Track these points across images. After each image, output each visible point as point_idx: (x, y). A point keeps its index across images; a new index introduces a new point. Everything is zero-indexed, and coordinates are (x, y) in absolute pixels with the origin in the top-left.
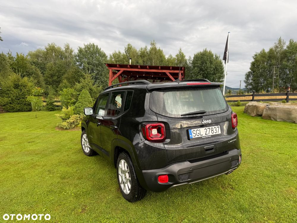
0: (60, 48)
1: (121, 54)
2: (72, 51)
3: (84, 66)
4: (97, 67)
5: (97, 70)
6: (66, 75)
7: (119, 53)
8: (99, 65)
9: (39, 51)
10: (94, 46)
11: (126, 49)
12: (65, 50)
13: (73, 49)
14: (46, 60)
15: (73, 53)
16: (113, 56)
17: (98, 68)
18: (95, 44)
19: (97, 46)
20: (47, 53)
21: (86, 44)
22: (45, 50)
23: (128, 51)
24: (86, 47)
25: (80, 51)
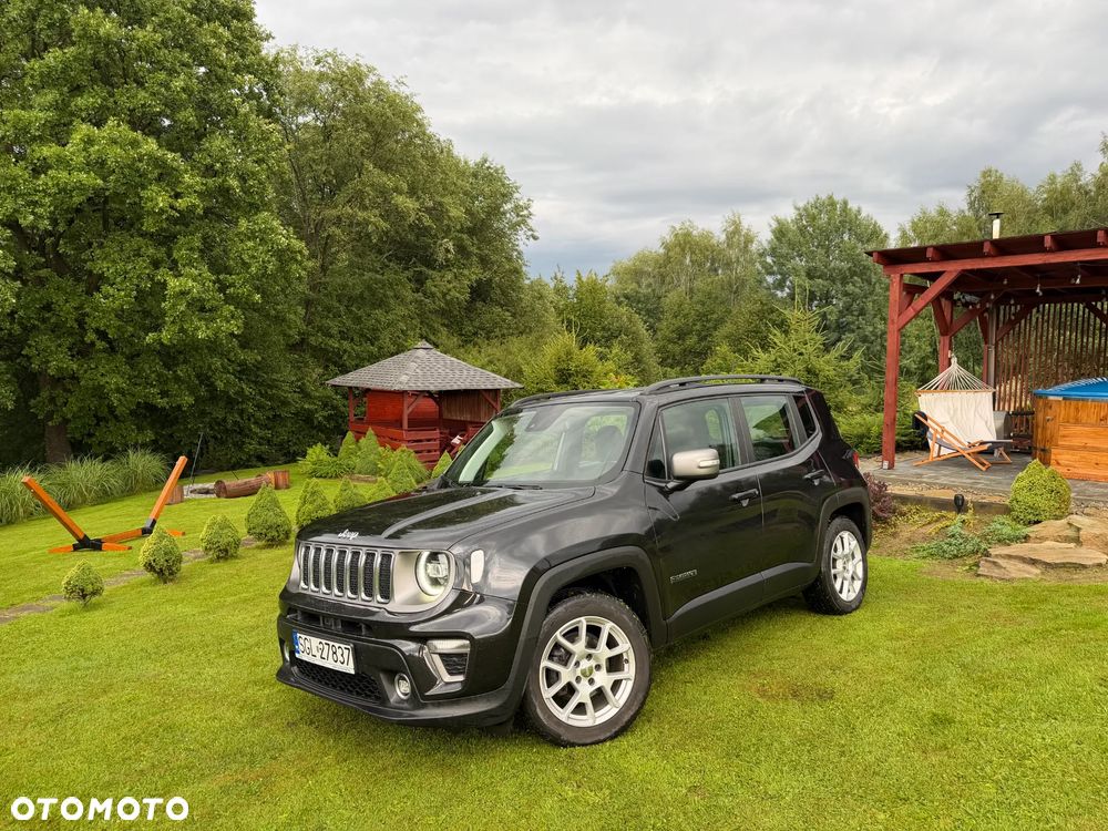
0: (707, 236)
1: (949, 216)
2: (749, 240)
3: (792, 288)
4: (844, 282)
5: (846, 294)
6: (727, 328)
7: (942, 212)
8: (854, 274)
9: (643, 259)
10: (833, 204)
11: (976, 194)
12: (728, 237)
13: (754, 230)
14: (663, 282)
15: (754, 247)
16: (914, 231)
17: (850, 288)
18: (838, 198)
19: (845, 203)
20: (668, 259)
21: (801, 205)
22: (662, 251)
23: (980, 198)
24: (801, 216)
25: (781, 233)
